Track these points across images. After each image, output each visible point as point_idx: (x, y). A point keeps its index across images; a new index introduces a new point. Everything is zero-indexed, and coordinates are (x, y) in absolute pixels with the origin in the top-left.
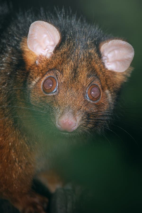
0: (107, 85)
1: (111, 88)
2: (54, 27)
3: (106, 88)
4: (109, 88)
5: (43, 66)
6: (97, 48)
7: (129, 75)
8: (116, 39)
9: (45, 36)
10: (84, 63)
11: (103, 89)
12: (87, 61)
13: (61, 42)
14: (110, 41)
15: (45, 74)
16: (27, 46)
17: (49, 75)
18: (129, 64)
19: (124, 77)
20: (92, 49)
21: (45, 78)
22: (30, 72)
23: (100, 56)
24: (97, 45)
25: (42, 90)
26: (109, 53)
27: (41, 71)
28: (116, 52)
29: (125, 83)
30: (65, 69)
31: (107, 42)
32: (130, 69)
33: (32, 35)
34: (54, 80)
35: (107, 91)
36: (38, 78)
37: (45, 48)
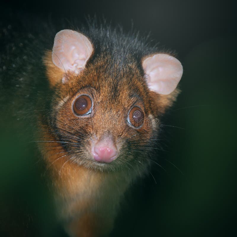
0: (151, 108)
1: (155, 113)
2: (85, 37)
3: (149, 112)
4: (152, 112)
5: (72, 83)
6: (138, 62)
7: (174, 99)
8: (162, 53)
9: (73, 48)
10: (125, 80)
11: (146, 112)
12: (127, 77)
13: (95, 54)
14: (153, 55)
15: (77, 92)
16: (52, 61)
17: (82, 94)
18: (175, 84)
19: (168, 101)
20: (132, 64)
21: (76, 97)
22: (56, 91)
23: (142, 73)
24: (138, 59)
25: (72, 111)
26: (152, 71)
27: (71, 89)
28: (161, 69)
29: (170, 107)
30: (102, 86)
31: (151, 56)
32: (176, 91)
33: (57, 47)
34: (88, 99)
35: (151, 116)
36: (68, 97)
37: (73, 62)
